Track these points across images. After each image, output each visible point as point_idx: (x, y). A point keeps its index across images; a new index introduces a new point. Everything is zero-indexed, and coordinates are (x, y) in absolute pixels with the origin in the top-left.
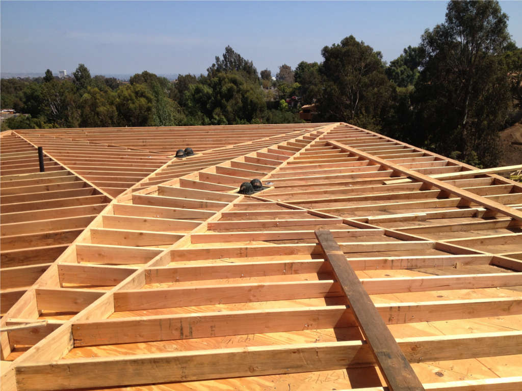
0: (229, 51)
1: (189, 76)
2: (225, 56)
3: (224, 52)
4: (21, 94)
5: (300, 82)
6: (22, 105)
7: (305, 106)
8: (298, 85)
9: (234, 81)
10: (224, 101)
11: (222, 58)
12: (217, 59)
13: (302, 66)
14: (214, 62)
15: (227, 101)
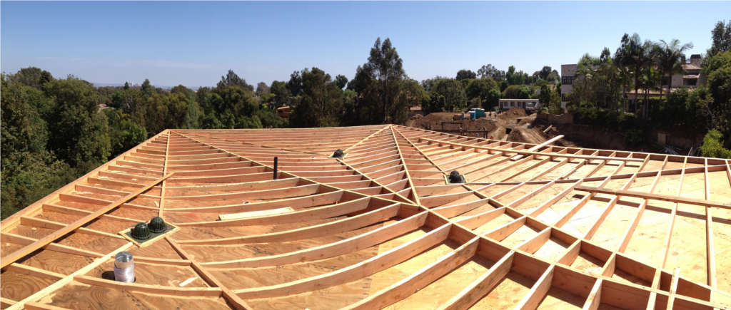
0: (231, 73)
1: (205, 88)
2: (228, 76)
3: (227, 73)
4: (110, 95)
5: (275, 93)
6: (111, 102)
7: (279, 108)
8: (274, 95)
9: (239, 92)
10: (232, 104)
11: (226, 77)
12: (223, 77)
13: (275, 83)
14: (221, 79)
15: (235, 104)
